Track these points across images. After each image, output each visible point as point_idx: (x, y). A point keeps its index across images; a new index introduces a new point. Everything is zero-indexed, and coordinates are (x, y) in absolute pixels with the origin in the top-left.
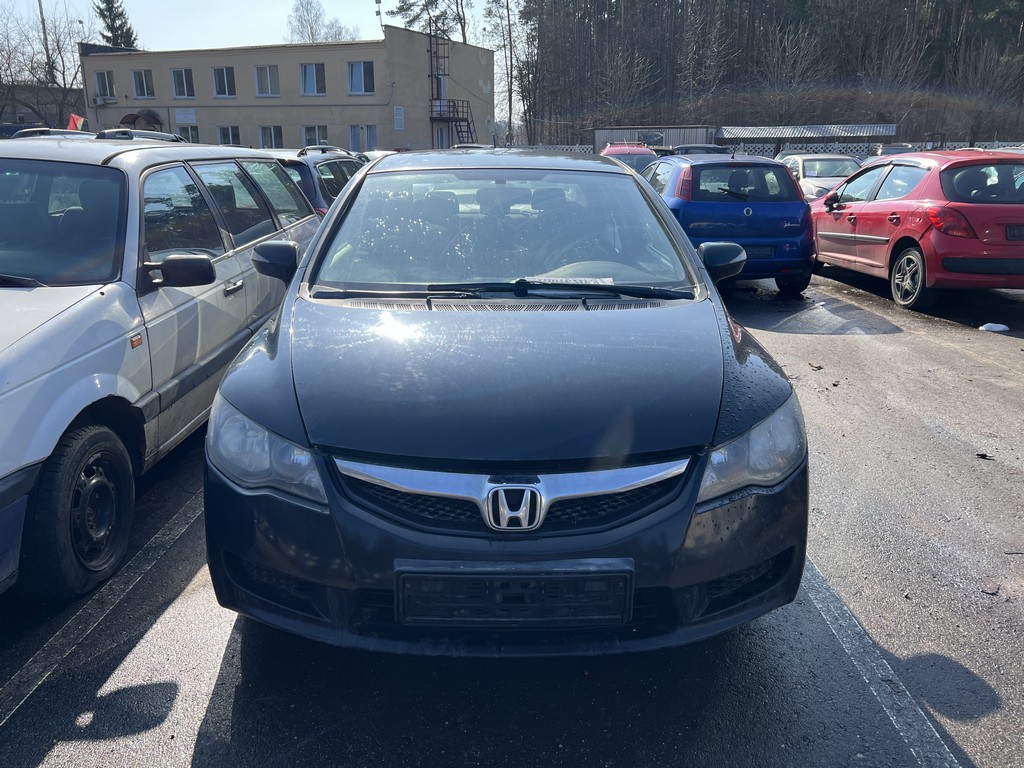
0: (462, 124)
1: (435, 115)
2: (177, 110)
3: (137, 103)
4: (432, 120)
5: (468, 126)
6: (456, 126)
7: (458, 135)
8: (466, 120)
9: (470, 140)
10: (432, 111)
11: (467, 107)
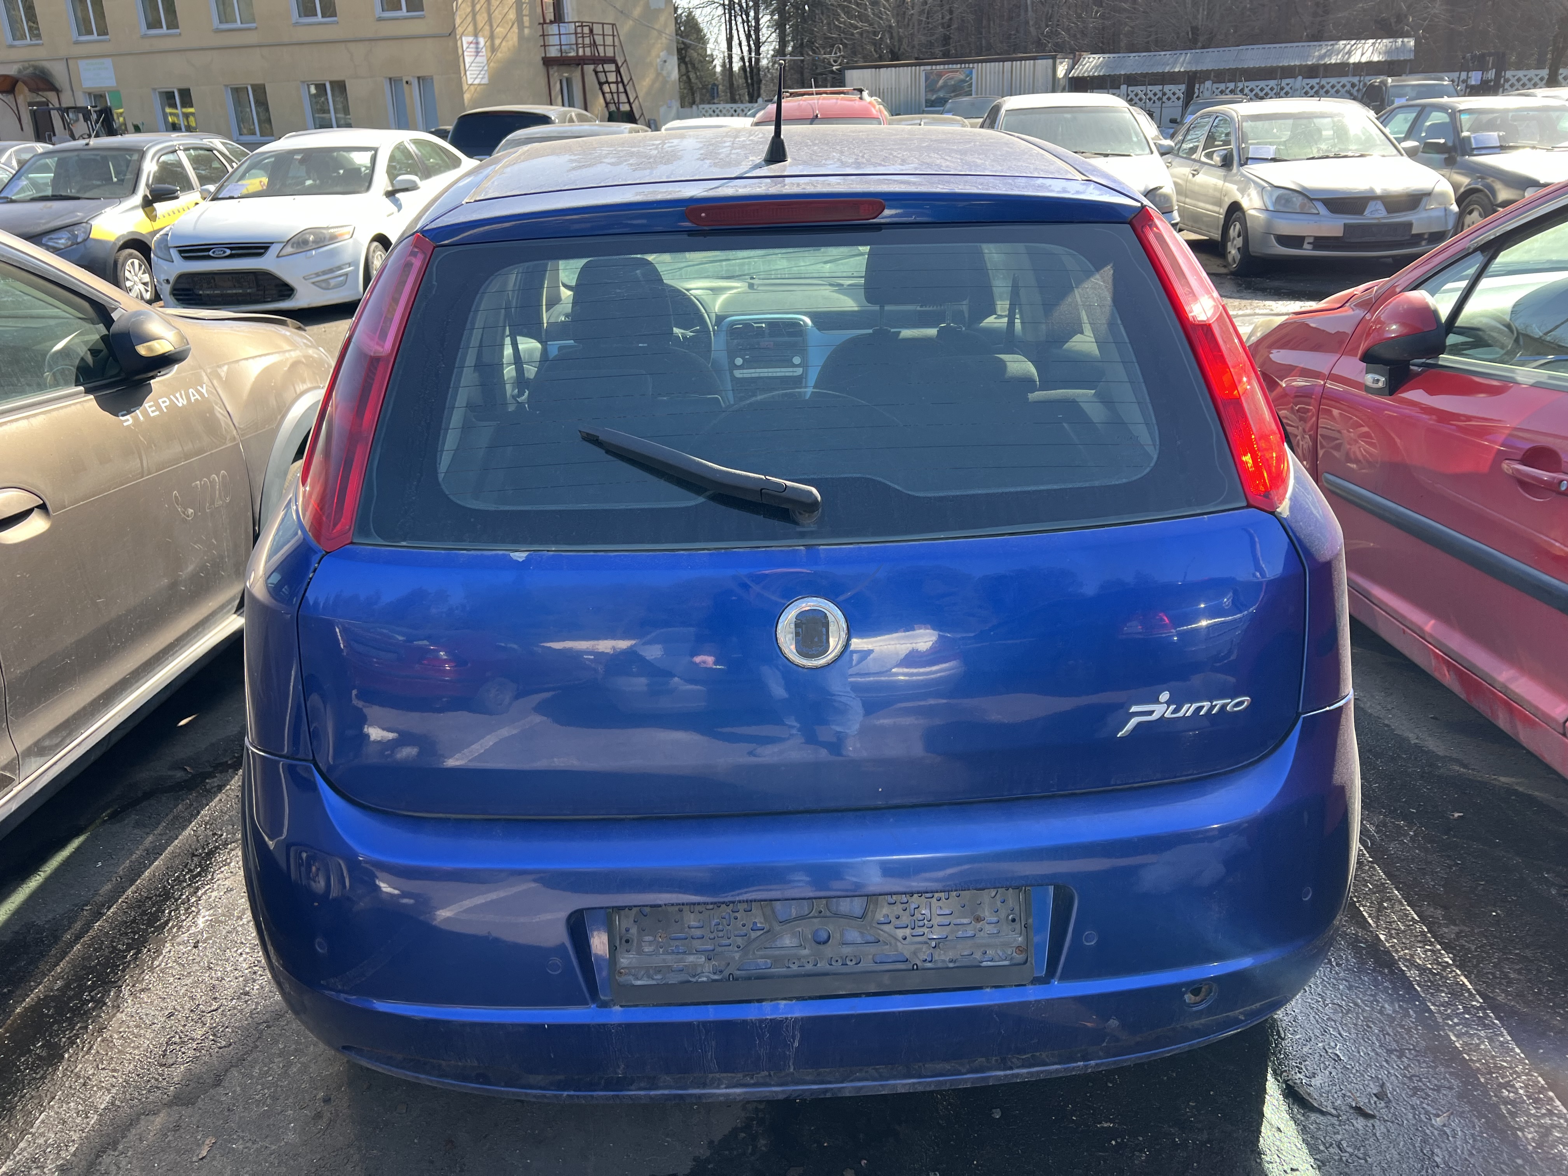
0: (607, 67)
1: (553, 52)
2: (82, 64)
3: (15, 54)
4: (548, 62)
5: (618, 71)
6: (596, 73)
7: (601, 89)
8: (612, 60)
9: (623, 98)
10: (545, 46)
11: (613, 36)
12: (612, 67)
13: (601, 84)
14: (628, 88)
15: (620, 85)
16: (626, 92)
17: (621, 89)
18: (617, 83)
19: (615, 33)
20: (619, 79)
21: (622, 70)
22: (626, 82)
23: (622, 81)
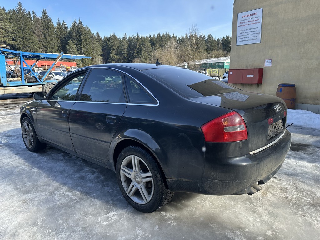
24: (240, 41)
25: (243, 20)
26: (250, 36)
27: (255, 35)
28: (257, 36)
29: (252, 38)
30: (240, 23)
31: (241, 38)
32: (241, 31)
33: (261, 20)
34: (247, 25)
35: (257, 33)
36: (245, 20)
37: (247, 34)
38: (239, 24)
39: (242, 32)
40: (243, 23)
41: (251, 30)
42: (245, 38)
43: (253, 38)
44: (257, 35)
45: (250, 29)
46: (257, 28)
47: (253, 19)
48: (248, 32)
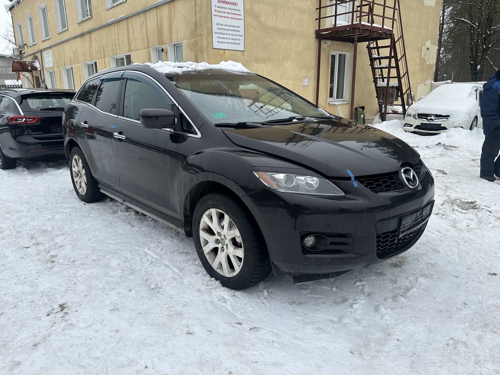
0: (381, 43)
1: (328, 24)
2: (45, 53)
4: (321, 36)
5: (393, 46)
6: (369, 49)
7: (372, 65)
8: (389, 35)
9: (394, 72)
10: (320, 19)
11: (394, 9)
12: (387, 42)
13: (372, 60)
14: (400, 63)
15: (393, 60)
16: (397, 67)
17: (393, 64)
18: (390, 58)
19: (397, 7)
20: (393, 55)
21: (397, 45)
22: (399, 57)
23: (396, 56)
24: (218, 42)
25: (219, 7)
26: (231, 37)
27: (237, 37)
28: (239, 40)
29: (233, 41)
30: (216, 11)
31: (220, 38)
32: (218, 24)
33: (242, 17)
34: (225, 17)
35: (240, 36)
36: (222, 8)
37: (226, 32)
38: (214, 13)
39: (219, 27)
40: (219, 12)
41: (231, 28)
42: (224, 38)
43: (236, 42)
44: (239, 38)
45: (230, 26)
46: (239, 27)
47: (233, 12)
48: (228, 30)
